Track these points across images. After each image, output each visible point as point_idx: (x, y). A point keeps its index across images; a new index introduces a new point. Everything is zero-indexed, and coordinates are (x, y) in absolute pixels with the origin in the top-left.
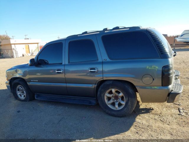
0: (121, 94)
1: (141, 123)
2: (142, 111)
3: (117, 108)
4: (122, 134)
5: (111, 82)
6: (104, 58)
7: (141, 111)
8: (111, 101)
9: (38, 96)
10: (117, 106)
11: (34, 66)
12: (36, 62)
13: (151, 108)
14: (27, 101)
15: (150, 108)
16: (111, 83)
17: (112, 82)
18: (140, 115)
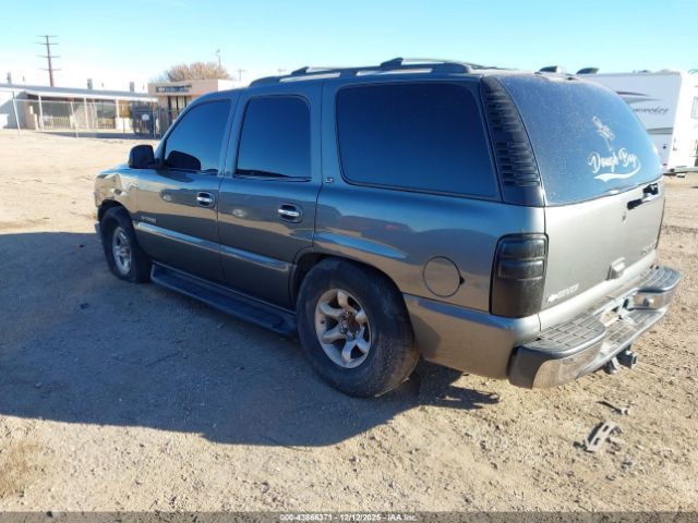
0: (361, 316)
1: (400, 435)
2: (448, 398)
3: (345, 362)
4: (302, 448)
5: (334, 265)
6: (327, 173)
7: (444, 397)
8: (336, 334)
9: (161, 272)
10: (347, 354)
11: (154, 171)
12: (158, 159)
13: (492, 397)
14: (131, 282)
15: (491, 394)
16: (335, 268)
17: (338, 263)
18: (426, 408)
